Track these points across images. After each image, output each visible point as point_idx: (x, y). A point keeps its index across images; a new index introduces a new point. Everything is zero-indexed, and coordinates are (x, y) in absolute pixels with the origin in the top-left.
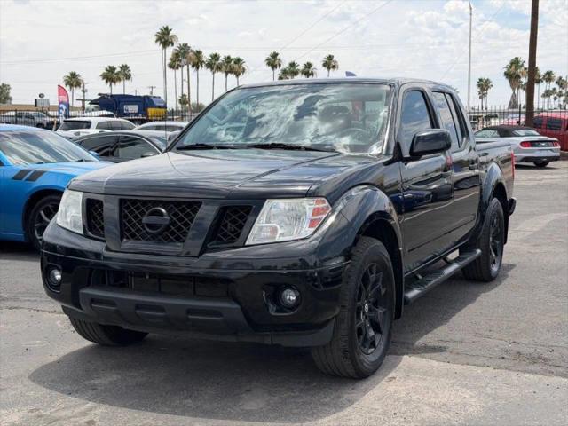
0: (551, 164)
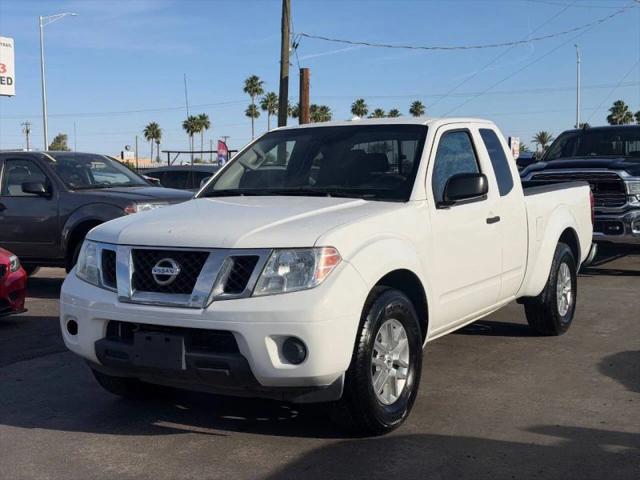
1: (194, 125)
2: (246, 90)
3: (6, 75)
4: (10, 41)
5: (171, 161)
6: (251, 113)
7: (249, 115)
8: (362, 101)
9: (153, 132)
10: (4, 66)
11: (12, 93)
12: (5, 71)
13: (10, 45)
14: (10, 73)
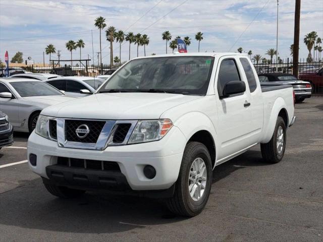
0: (306, 100)
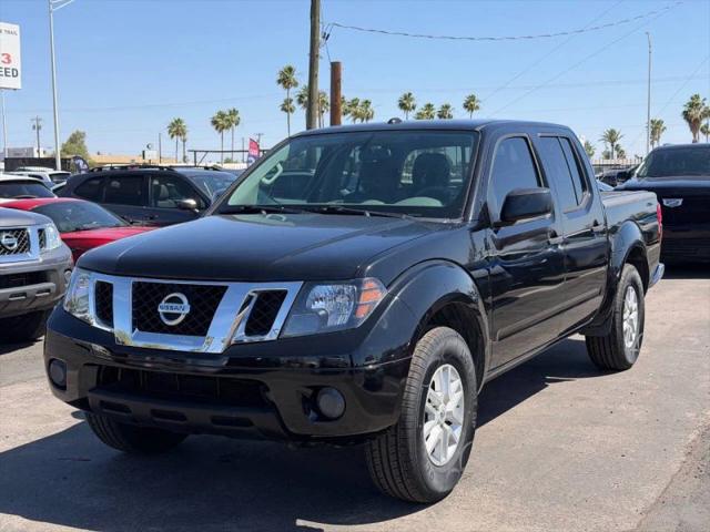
1: (223, 122)
2: (279, 81)
3: (10, 66)
4: (16, 28)
5: (198, 160)
6: (286, 108)
7: (284, 109)
8: (410, 94)
9: (177, 129)
10: (8, 57)
11: (19, 86)
12: (9, 61)
13: (15, 33)
14: (16, 64)
